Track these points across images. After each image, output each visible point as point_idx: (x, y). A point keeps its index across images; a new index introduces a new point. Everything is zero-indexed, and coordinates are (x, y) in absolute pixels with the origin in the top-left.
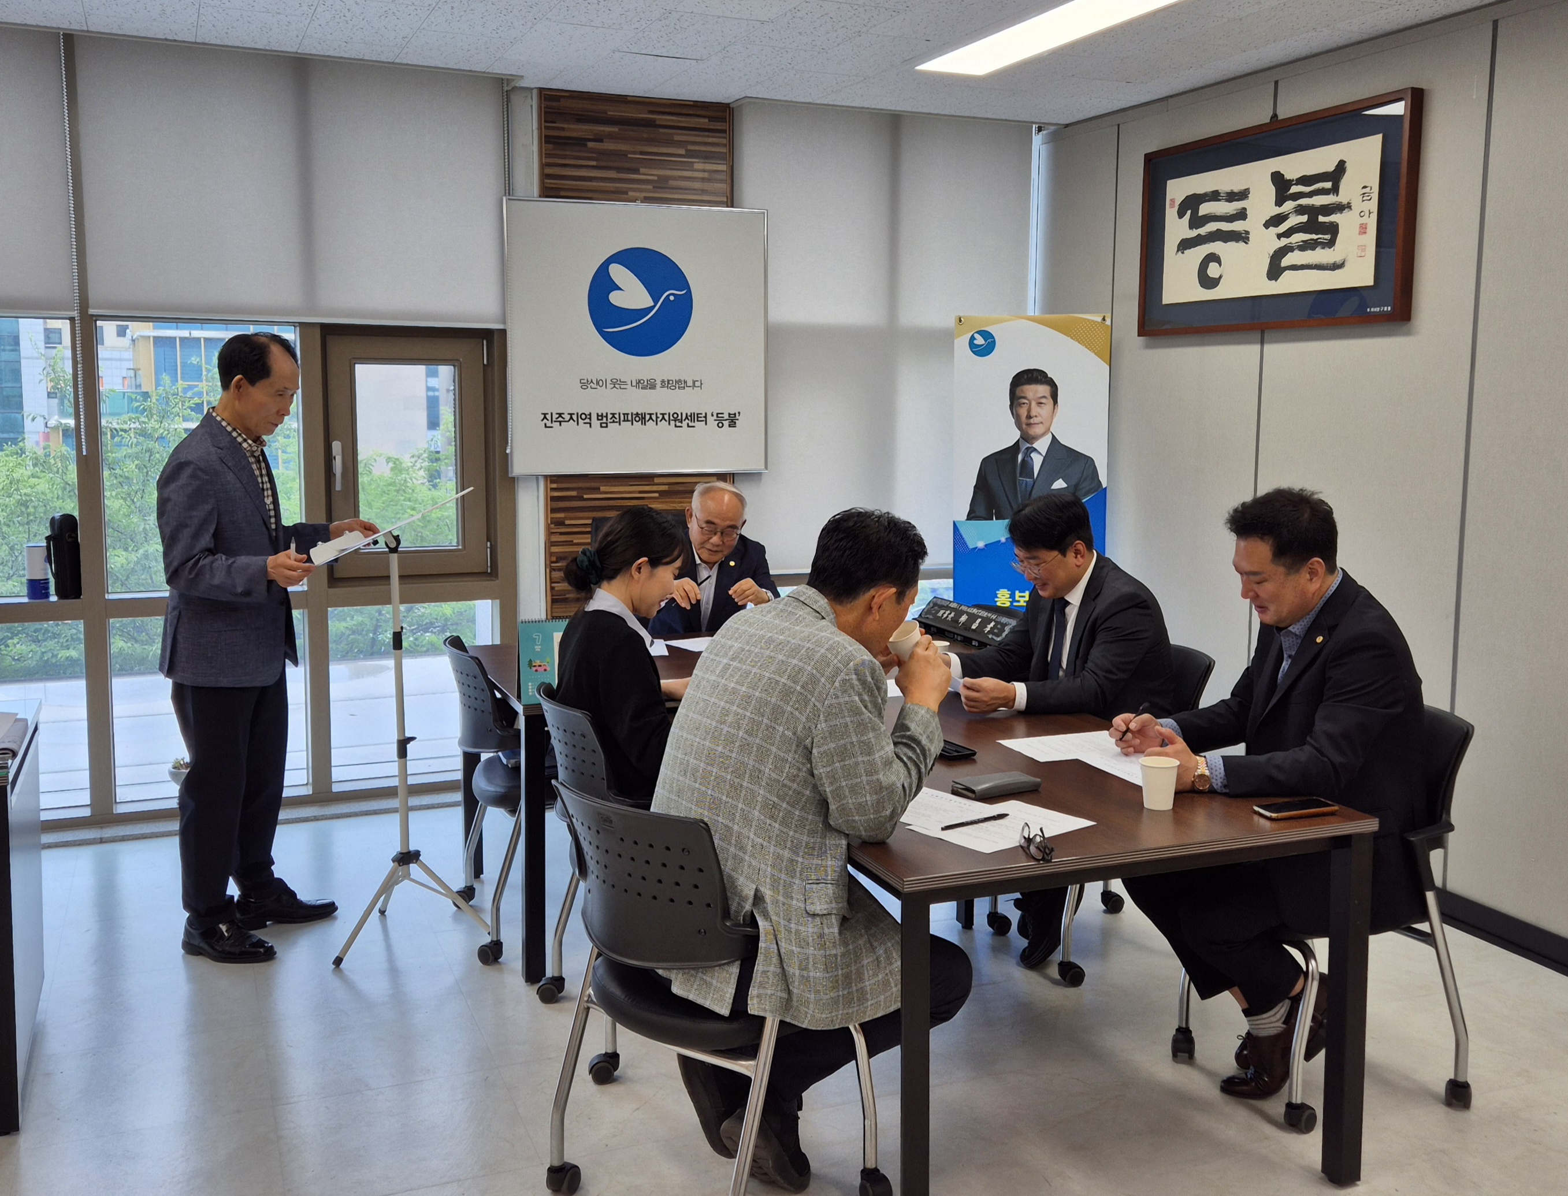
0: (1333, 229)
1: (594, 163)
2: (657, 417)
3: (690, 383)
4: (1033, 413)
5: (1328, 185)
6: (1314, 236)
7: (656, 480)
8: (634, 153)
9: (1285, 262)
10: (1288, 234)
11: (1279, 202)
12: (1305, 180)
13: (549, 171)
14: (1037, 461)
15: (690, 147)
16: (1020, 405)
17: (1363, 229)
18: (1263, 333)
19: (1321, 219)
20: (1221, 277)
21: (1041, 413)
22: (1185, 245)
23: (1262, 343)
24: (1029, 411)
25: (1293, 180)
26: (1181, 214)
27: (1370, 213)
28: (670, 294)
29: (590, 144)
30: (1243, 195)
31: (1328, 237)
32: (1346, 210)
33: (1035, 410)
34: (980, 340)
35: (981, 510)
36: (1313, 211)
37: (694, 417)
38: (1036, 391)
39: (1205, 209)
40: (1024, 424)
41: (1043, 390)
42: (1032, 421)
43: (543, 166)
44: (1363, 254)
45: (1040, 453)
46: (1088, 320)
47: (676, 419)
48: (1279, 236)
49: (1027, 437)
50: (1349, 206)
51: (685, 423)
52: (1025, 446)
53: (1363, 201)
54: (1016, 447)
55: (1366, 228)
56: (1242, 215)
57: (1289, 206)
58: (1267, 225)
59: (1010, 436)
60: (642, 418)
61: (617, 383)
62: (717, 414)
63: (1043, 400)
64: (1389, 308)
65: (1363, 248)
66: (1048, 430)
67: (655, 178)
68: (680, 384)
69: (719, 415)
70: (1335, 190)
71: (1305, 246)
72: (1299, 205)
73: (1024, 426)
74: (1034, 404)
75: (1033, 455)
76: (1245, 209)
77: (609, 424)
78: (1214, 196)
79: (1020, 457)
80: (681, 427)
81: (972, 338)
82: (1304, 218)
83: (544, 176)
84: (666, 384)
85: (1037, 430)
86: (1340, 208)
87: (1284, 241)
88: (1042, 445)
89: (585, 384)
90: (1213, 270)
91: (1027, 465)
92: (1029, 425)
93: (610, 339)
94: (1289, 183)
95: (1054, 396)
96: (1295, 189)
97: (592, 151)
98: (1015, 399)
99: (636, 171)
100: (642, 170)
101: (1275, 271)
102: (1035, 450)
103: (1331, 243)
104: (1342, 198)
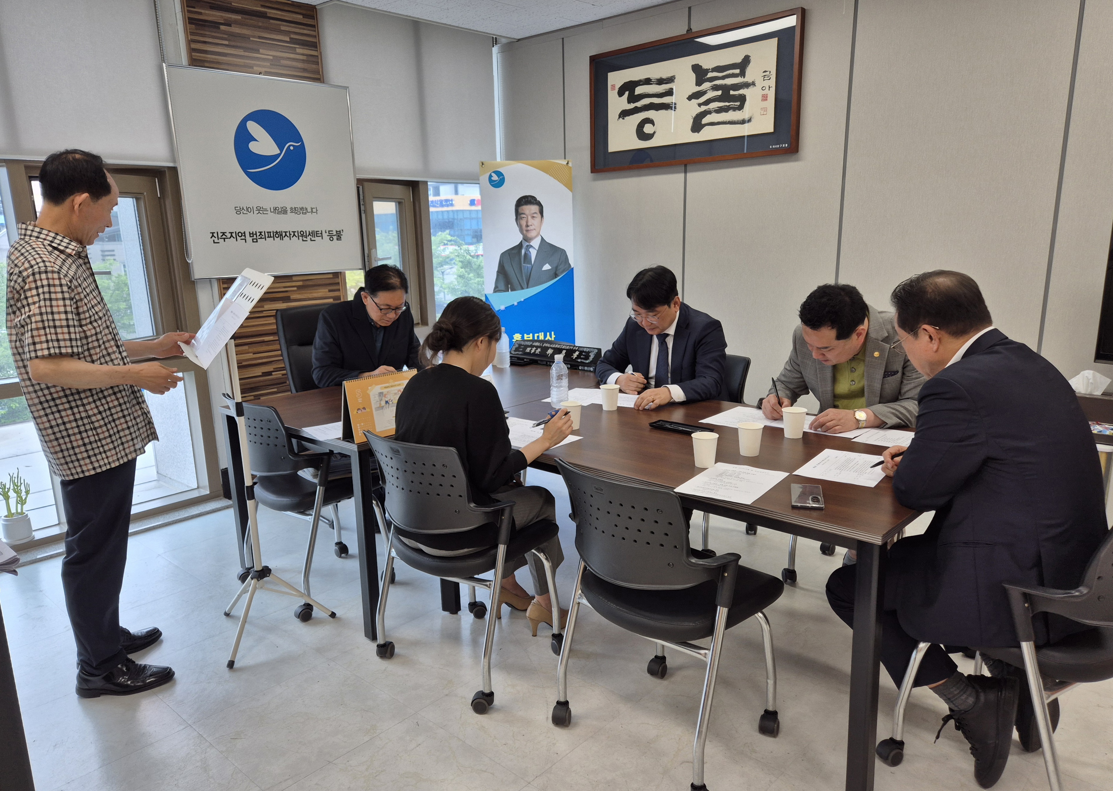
0: (742, 99)
1: (226, 43)
2: (290, 234)
3: (309, 210)
4: (529, 224)
5: (737, 71)
6: (727, 104)
7: (294, 279)
8: (254, 37)
9: (704, 121)
10: (707, 103)
11: (699, 83)
12: (718, 69)
13: (194, 46)
14: (533, 253)
15: (293, 36)
16: (521, 218)
17: (765, 98)
18: (686, 166)
19: (732, 92)
20: (654, 133)
21: (534, 223)
22: (624, 114)
23: (686, 172)
24: (527, 222)
25: (709, 69)
26: (621, 93)
27: (769, 87)
28: (291, 145)
29: (222, 27)
30: (671, 80)
31: (738, 103)
32: (751, 86)
33: (531, 221)
34: (495, 177)
35: (502, 286)
36: (726, 89)
37: (315, 234)
38: (531, 209)
39: (639, 90)
40: (525, 230)
41: (534, 208)
42: (529, 228)
43: (189, 42)
44: (765, 113)
45: (534, 248)
46: (559, 163)
47: (303, 235)
48: (700, 105)
49: (526, 239)
50: (753, 84)
51: (309, 238)
52: (525, 244)
53: (764, 80)
54: (520, 246)
55: (767, 97)
56: (669, 93)
57: (706, 85)
58: (690, 98)
59: (516, 239)
60: (280, 235)
61: (260, 210)
62: (329, 231)
63: (535, 215)
64: (786, 145)
65: (765, 109)
66: (539, 234)
67: (271, 58)
68: (303, 210)
69: (330, 232)
70: (743, 74)
71: (720, 110)
72: (715, 85)
73: (525, 232)
74: (529, 217)
75: (531, 250)
76: (672, 89)
77: (258, 240)
78: (648, 81)
79: (523, 251)
80: (306, 241)
81: (491, 176)
82: (719, 93)
83: (191, 51)
84: (294, 210)
85: (532, 234)
86: (747, 85)
87: (704, 108)
88: (536, 243)
89: (239, 211)
90: (648, 129)
91: (527, 257)
92: (527, 231)
93: (254, 177)
94: (707, 71)
95: (541, 212)
96: (710, 75)
97: (225, 32)
98: (518, 214)
99: (257, 51)
100: (261, 51)
101: (697, 126)
102: (531, 246)
103: (741, 108)
104: (748, 78)
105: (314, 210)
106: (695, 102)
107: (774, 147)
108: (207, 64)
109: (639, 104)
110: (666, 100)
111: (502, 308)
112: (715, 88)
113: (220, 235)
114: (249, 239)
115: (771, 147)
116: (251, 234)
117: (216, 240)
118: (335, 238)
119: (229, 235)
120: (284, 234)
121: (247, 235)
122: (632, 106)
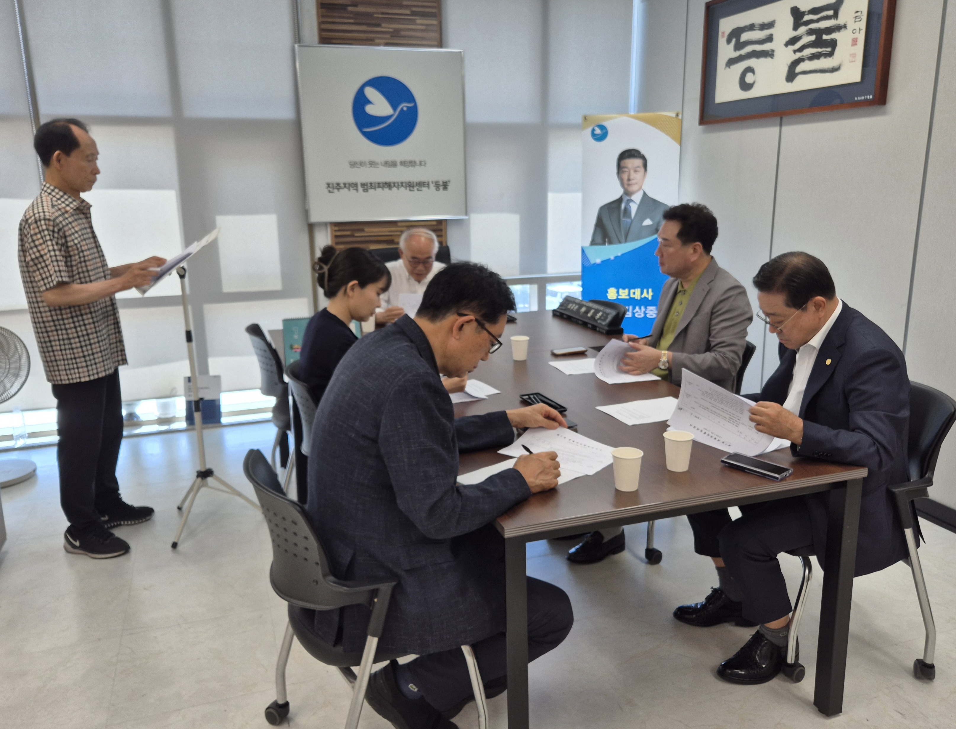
0: (833, 44)
1: (352, 21)
2: (398, 185)
3: (418, 163)
4: (632, 177)
5: (831, 13)
6: (819, 50)
7: (399, 224)
8: (378, 13)
9: (799, 69)
10: (801, 49)
11: (796, 27)
12: (814, 11)
13: (324, 26)
14: (634, 208)
15: (414, 9)
16: (623, 172)
17: (855, 42)
18: (781, 119)
19: (825, 37)
20: (754, 82)
21: (636, 177)
22: (731, 62)
24: (629, 176)
25: (806, 12)
26: (729, 41)
27: (860, 30)
28: (404, 106)
29: (350, 9)
30: (771, 25)
31: (829, 49)
32: (843, 29)
33: (633, 175)
34: (598, 131)
35: (599, 239)
36: (819, 32)
37: (421, 184)
38: (633, 163)
39: (745, 37)
40: (626, 184)
41: (638, 162)
42: (630, 182)
43: (320, 23)
44: (854, 59)
45: (635, 202)
46: (666, 116)
47: (410, 185)
48: (795, 52)
49: (627, 193)
50: (845, 27)
51: (415, 189)
52: (626, 198)
53: (855, 22)
54: (620, 200)
55: (857, 41)
56: (770, 39)
57: (802, 29)
58: (787, 44)
59: (616, 192)
60: (388, 185)
61: (372, 164)
62: (436, 182)
63: (638, 169)
64: (871, 97)
65: (854, 55)
66: (640, 188)
67: (391, 30)
68: (412, 163)
70: (836, 16)
71: (814, 57)
72: (810, 29)
73: (626, 186)
74: (632, 172)
75: (631, 204)
76: (772, 35)
77: (368, 190)
78: (751, 27)
79: (623, 206)
80: (413, 191)
81: (593, 130)
82: (813, 38)
83: (321, 30)
84: (404, 163)
85: (634, 188)
86: (838, 28)
87: (798, 55)
88: (637, 198)
89: (353, 164)
90: (749, 79)
91: (627, 211)
92: (629, 185)
93: (368, 136)
94: (803, 14)
95: (645, 166)
96: (807, 18)
97: (351, 12)
98: (620, 168)
99: (379, 25)
100: (383, 25)
101: (791, 76)
102: (632, 201)
103: (831, 54)
104: (840, 21)
105: (423, 163)
106: (791, 48)
107: (859, 98)
108: (334, 41)
109: (743, 52)
110: (766, 47)
111: (598, 261)
112: (810, 32)
113: (335, 185)
114: (360, 189)
115: (856, 99)
116: (363, 185)
117: (331, 190)
118: (441, 188)
119: (342, 185)
120: (392, 185)
121: (359, 185)
122: (737, 54)
